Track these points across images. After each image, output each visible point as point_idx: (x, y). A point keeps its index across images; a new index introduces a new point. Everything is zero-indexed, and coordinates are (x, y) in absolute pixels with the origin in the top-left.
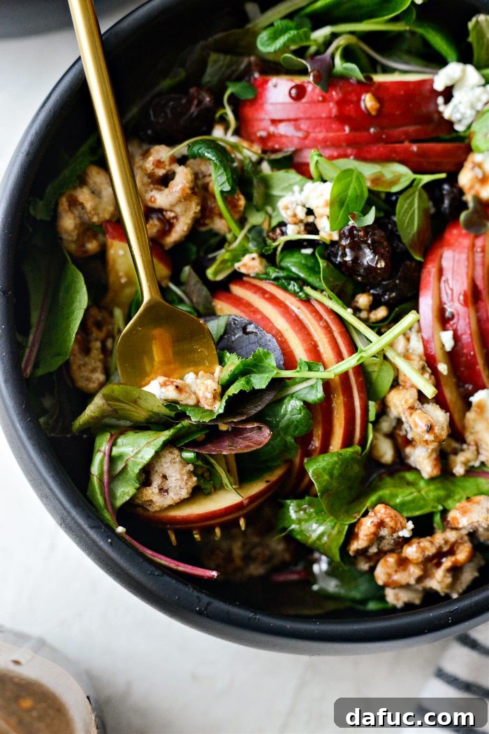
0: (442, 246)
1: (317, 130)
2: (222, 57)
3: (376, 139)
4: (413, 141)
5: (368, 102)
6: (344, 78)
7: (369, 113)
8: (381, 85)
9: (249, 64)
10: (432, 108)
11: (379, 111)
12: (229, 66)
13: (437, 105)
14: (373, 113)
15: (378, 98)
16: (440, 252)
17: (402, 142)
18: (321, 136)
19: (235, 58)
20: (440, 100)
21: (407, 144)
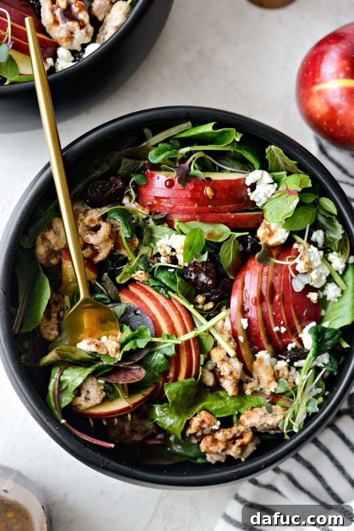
0: (245, 270)
1: (179, 204)
2: (129, 160)
3: (212, 211)
4: (232, 212)
5: (208, 191)
6: (195, 177)
7: (208, 198)
8: (216, 182)
9: (145, 164)
10: (244, 193)
11: (214, 197)
12: (133, 166)
13: (247, 192)
14: (211, 198)
15: (213, 189)
16: (244, 273)
17: (226, 213)
18: (182, 207)
19: (137, 162)
20: (249, 190)
21: (228, 214)
